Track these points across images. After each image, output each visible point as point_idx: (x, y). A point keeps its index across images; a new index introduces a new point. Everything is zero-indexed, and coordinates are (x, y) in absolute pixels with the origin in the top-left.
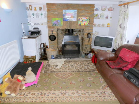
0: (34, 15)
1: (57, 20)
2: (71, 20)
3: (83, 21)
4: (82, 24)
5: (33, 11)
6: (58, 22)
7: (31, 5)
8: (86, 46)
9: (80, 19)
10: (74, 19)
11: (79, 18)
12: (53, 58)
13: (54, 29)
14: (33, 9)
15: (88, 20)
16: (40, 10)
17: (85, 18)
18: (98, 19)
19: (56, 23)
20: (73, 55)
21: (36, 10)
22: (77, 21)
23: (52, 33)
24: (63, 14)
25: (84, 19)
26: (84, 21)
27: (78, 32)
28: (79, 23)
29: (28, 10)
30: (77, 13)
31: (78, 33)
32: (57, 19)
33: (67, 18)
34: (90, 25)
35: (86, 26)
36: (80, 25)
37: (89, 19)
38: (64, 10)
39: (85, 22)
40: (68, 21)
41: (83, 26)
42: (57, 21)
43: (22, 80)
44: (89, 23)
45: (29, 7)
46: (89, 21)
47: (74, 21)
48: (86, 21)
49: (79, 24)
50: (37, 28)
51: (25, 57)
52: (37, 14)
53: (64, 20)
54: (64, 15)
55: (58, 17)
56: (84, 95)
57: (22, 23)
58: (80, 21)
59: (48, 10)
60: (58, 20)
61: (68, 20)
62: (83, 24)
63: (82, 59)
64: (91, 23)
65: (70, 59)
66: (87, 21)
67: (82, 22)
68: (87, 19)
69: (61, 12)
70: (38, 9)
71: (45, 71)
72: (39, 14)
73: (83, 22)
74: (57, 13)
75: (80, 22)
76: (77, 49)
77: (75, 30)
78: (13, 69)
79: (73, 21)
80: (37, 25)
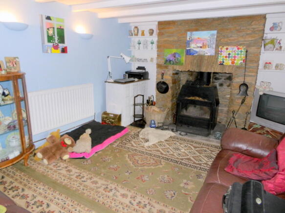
0: (139, 44)
1: (173, 53)
2: (202, 53)
3: (229, 54)
4: (228, 62)
5: (139, 38)
6: (175, 57)
7: (136, 27)
8: (233, 113)
9: (221, 51)
10: (209, 52)
11: (221, 49)
12: (153, 126)
13: (166, 70)
14: (140, 33)
15: (244, 53)
16: (150, 35)
17: (235, 48)
18: (277, 51)
19: (171, 59)
20: (198, 128)
21: (144, 35)
22: (215, 55)
23: (162, 79)
24: (186, 40)
25: (232, 50)
26: (233, 54)
27: (225, 79)
28: (220, 59)
29: (132, 35)
30: (217, 37)
31: (226, 83)
32: (174, 51)
33: (194, 48)
34: (250, 65)
35: (238, 67)
36: (222, 64)
37: (247, 52)
38: (189, 33)
39: (235, 57)
40: (196, 55)
41: (230, 66)
42: (174, 55)
43: (69, 145)
44: (245, 61)
45: (134, 31)
46: (246, 56)
47: (209, 54)
48: (238, 54)
49: (220, 62)
50: (143, 68)
51: (105, 113)
52: (145, 43)
53: (188, 52)
54: (188, 43)
55: (177, 48)
56: (139, 207)
57: (108, 57)
58: (222, 55)
59: (160, 34)
60: (175, 53)
61: (197, 52)
62: (230, 62)
63: (213, 141)
64: (251, 61)
65: (186, 134)
66: (241, 54)
67: (226, 57)
68: (241, 52)
69: (184, 37)
70: (147, 33)
71: (120, 144)
72: (148, 42)
73: (229, 57)
74: (176, 38)
75: (222, 58)
76: (209, 118)
77: (217, 76)
78: (78, 127)
79: (206, 55)
80: (143, 61)
